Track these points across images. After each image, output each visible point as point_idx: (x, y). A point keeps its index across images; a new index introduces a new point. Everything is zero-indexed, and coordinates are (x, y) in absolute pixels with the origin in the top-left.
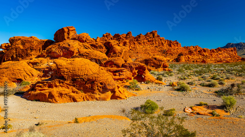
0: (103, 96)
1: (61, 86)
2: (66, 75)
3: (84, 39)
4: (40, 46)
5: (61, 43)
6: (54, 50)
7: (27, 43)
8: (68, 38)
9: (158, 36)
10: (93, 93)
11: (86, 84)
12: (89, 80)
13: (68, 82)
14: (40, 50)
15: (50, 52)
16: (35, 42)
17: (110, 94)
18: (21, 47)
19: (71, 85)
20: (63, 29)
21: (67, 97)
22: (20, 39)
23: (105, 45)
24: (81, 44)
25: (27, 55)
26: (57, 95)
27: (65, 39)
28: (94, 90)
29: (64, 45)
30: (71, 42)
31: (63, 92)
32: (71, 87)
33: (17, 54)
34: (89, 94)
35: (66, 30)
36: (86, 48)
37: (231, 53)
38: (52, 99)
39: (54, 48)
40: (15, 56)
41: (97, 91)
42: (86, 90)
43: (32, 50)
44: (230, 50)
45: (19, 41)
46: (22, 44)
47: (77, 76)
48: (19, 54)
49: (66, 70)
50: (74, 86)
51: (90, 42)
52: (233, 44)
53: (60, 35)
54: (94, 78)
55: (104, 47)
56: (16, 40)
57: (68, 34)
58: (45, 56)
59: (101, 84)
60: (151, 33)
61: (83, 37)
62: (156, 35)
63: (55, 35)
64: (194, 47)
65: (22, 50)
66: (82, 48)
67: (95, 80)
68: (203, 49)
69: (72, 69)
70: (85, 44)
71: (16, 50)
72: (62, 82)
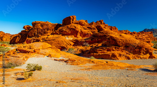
0: (145, 56)
1: (117, 50)
2: (121, 44)
3: (83, 24)
4: (53, 28)
5: (69, 26)
6: (64, 30)
7: (45, 25)
8: (73, 23)
9: (104, 23)
10: (140, 54)
11: (135, 49)
12: (138, 46)
13: (122, 48)
14: (53, 30)
15: (62, 31)
16: (50, 25)
17: (148, 55)
18: (41, 28)
19: (124, 50)
20: (70, 17)
21: (124, 57)
22: (40, 23)
23: (97, 27)
24: (81, 26)
25: (45, 33)
26: (118, 55)
27: (71, 24)
28: (141, 53)
29: (71, 27)
30: (76, 25)
31: (122, 54)
32: (124, 51)
33: (38, 32)
34: (136, 55)
35: (72, 18)
36: (85, 29)
37: (150, 35)
38: (114, 58)
39: (65, 29)
40: (36, 34)
41: (142, 54)
42: (134, 53)
43: (48, 29)
44: (149, 33)
45: (39, 24)
46: (41, 26)
47: (129, 44)
48: (39, 32)
49: (121, 41)
50: (126, 50)
51: (86, 26)
52: (148, 29)
53: (67, 21)
54: (142, 46)
55: (96, 29)
56: (37, 24)
57: (73, 20)
58: (58, 34)
59: (146, 49)
60: (99, 21)
61: (83, 22)
62: (103, 23)
63: (63, 21)
64: (125, 31)
65: (41, 30)
66: (83, 29)
67: (143, 47)
68: (133, 32)
69: (125, 40)
70: (84, 26)
71: (37, 30)
72: (117, 48)
